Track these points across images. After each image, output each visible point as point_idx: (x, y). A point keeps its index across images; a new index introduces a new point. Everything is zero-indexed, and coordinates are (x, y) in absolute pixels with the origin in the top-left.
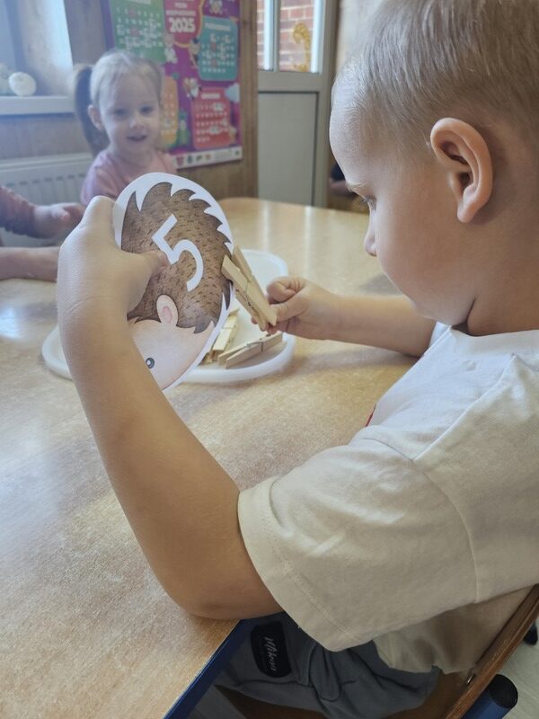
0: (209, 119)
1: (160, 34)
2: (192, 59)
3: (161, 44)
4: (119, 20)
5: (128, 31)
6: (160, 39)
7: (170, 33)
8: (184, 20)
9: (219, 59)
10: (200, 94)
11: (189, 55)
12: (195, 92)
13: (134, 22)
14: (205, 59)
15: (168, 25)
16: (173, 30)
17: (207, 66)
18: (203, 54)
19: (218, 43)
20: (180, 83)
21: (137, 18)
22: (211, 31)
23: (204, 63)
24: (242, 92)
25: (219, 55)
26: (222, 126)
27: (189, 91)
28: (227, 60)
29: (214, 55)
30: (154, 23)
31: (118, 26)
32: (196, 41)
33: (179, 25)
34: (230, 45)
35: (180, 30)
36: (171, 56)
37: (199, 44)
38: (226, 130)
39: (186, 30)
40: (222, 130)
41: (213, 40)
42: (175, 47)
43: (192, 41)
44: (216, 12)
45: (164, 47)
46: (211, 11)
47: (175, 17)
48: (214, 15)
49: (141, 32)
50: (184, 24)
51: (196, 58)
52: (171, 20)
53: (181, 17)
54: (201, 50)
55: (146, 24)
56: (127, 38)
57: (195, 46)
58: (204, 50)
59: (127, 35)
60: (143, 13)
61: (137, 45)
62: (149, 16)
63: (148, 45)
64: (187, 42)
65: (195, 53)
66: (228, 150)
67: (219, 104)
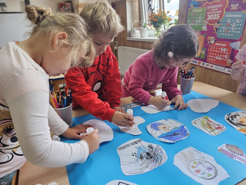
0: (217, 53)
1: (202, 21)
2: (215, 29)
3: (202, 24)
4: (189, 18)
5: (191, 21)
6: (202, 23)
7: (207, 20)
8: (215, 15)
9: (231, 30)
10: (214, 43)
11: (213, 28)
12: (212, 42)
13: (194, 18)
14: (222, 29)
15: (207, 17)
16: (208, 19)
17: (222, 33)
18: (221, 28)
19: (232, 23)
20: (206, 38)
21: (195, 16)
22: (228, 18)
23: (221, 31)
25: (230, 28)
26: (224, 58)
27: (210, 41)
28: (235, 30)
29: (228, 28)
30: (201, 17)
31: (188, 20)
32: (218, 23)
33: (212, 17)
34: (239, 24)
35: (211, 19)
36: (205, 28)
37: (220, 23)
38: (226, 60)
39: (215, 18)
40: (223, 59)
41: (228, 21)
42: (208, 25)
43: (217, 22)
44: (234, 9)
45: (203, 25)
46: (231, 9)
47: (210, 15)
48: (232, 11)
49: (195, 21)
50: (214, 16)
51: (217, 29)
52: (208, 16)
53: (213, 14)
54: (221, 26)
55: (198, 18)
56: (190, 23)
57: (217, 24)
58: (223, 26)
59: (190, 22)
60: (197, 15)
61: (193, 25)
62: (200, 16)
63: (196, 25)
64: (214, 23)
65: (216, 27)
66: (224, 68)
67: (225, 48)
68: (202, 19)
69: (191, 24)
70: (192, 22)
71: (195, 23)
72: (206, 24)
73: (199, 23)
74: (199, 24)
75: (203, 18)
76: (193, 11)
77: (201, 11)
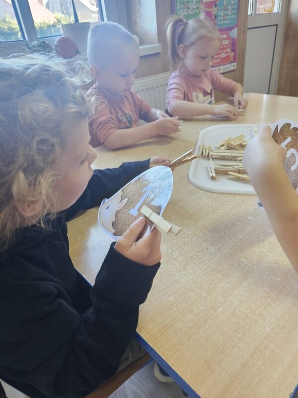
1: (197, 5)
2: (213, 17)
3: (198, 11)
4: (179, 1)
6: (198, 8)
7: (203, 3)
11: (212, 15)
13: (186, 0)
14: (220, 16)
16: (204, 1)
17: (221, 20)
18: (219, 13)
19: (228, 5)
23: (219, 18)
24: (239, 32)
26: (227, 52)
28: (232, 14)
29: (225, 13)
34: (234, 5)
35: (208, 1)
37: (217, 7)
38: (229, 54)
40: (227, 55)
41: (225, 3)
42: (205, 11)
43: (214, 6)
45: (200, 12)
51: (215, 16)
54: (219, 11)
56: (182, 10)
57: (215, 9)
58: (220, 11)
59: (181, 8)
63: (191, 13)
64: (211, 7)
65: (215, 13)
66: (229, 65)
67: (226, 41)
71: (189, 9)
72: (203, 10)
73: (194, 9)
74: (195, 11)
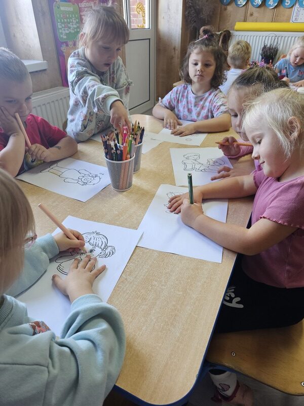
1: (78, 25)
4: (59, 21)
5: (63, 26)
13: (65, 20)
21: (67, 18)
30: (75, 20)
31: (59, 24)
49: (69, 25)
55: (71, 20)
60: (69, 16)
61: (67, 32)
62: (72, 17)
63: (72, 31)
68: (77, 22)
69: (64, 30)
70: (65, 28)
71: (70, 28)
73: (74, 28)
74: (76, 30)
75: (77, 20)
76: (62, 8)
77: (71, 9)
